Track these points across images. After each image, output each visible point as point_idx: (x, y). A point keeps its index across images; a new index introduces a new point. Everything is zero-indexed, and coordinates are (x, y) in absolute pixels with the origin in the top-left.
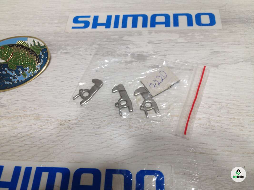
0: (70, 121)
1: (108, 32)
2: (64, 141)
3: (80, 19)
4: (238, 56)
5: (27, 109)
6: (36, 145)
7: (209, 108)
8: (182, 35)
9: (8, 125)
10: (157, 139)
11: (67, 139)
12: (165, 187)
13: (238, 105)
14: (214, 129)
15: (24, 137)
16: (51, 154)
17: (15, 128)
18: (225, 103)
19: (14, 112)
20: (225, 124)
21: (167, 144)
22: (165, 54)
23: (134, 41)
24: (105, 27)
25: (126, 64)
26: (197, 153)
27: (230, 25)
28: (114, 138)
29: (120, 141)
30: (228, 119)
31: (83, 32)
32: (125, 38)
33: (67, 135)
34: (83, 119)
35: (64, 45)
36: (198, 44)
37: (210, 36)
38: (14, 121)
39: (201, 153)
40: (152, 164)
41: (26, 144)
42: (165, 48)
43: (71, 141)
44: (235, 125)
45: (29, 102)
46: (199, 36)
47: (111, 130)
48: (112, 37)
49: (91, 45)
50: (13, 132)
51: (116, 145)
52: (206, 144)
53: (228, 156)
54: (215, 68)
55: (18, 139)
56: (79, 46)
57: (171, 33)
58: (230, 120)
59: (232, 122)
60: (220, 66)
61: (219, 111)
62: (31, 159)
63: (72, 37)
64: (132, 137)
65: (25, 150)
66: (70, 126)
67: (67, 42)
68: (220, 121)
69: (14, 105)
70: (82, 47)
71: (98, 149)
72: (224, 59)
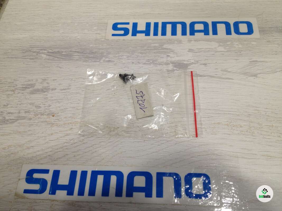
0: (118, 128)
1: (148, 40)
2: (115, 146)
3: (119, 26)
4: (275, 66)
5: (77, 116)
6: (90, 150)
7: (250, 116)
8: (221, 44)
9: (59, 132)
10: (202, 145)
11: (118, 145)
12: (211, 188)
13: (276, 114)
14: (254, 135)
15: (77, 143)
16: (104, 158)
17: (67, 135)
18: (264, 111)
19: (64, 119)
20: (264, 131)
21: (211, 150)
22: (206, 63)
23: (174, 49)
24: (144, 34)
25: (168, 73)
26: (239, 157)
27: (267, 34)
28: (162, 144)
29: (168, 147)
30: (267, 126)
31: (124, 40)
32: (165, 46)
33: (117, 141)
34: (131, 127)
35: (106, 53)
36: (237, 53)
37: (248, 45)
38: (66, 128)
39: (243, 157)
40: (199, 167)
41: (80, 150)
42: (205, 57)
43: (122, 147)
44: (273, 132)
45: (78, 109)
46: (238, 45)
47: (159, 137)
48: (152, 45)
49: (132, 54)
50: (65, 138)
51: (164, 150)
52: (247, 149)
53: (267, 160)
54: (255, 78)
55: (72, 144)
56: (120, 54)
57: (211, 42)
58: (269, 127)
59: (271, 129)
60: (258, 75)
61: (258, 119)
62: (86, 163)
63: (113, 45)
64: (179, 143)
65: (79, 155)
66: (119, 133)
67: (108, 50)
68: (260, 128)
69: (63, 112)
70: (123, 55)
71: (148, 154)
72: (263, 68)
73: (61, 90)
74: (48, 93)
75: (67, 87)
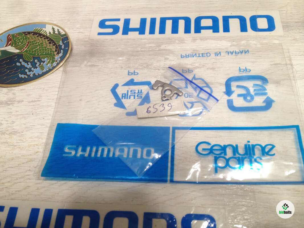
1: (142, 39)
3: (107, 23)
9: (22, 156)
17: (31, 160)
19: (29, 140)
22: (214, 67)
23: (174, 50)
32: (163, 47)
36: (255, 54)
38: (30, 151)
39: (261, 192)
42: (214, 60)
48: (147, 45)
50: (29, 165)
54: (277, 85)
56: (107, 57)
57: (221, 41)
60: (282, 82)
62: (51, 199)
63: (98, 45)
65: (44, 187)
69: (29, 131)
71: (134, 187)
73: (29, 102)
74: (13, 106)
75: (37, 98)
